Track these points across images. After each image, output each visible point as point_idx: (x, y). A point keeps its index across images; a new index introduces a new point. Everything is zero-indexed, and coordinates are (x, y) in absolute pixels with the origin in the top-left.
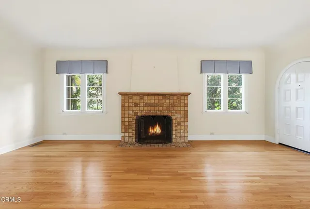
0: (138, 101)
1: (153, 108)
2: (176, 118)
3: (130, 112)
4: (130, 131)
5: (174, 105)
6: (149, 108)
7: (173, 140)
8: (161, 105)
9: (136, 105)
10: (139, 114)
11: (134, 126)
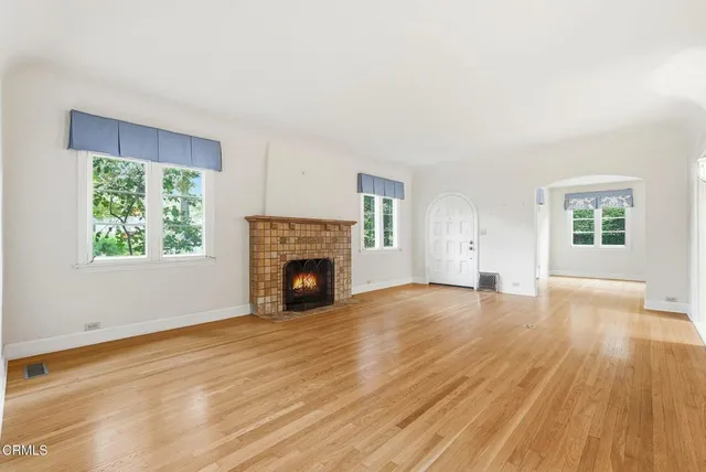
0: (286, 233)
1: (308, 246)
2: (339, 260)
3: (274, 255)
4: (274, 291)
5: (335, 240)
6: (303, 246)
7: (336, 298)
8: (320, 240)
9: (283, 241)
10: (289, 258)
11: (280, 281)
